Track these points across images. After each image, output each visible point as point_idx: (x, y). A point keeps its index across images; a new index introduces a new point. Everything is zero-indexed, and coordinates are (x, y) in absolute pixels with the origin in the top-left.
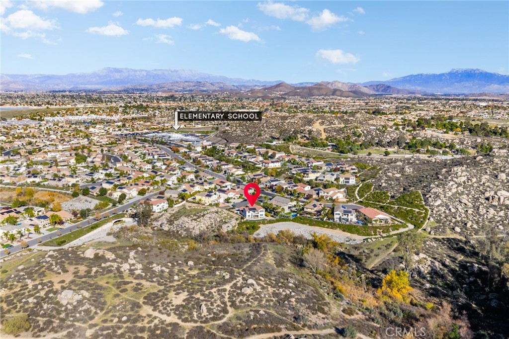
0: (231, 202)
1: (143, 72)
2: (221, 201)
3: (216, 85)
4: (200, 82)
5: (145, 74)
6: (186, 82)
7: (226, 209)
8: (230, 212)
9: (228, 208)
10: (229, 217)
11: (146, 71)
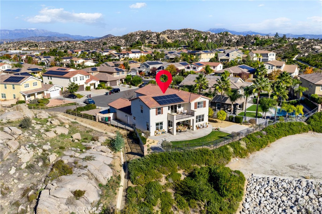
0: (80, 96)
1: (7, 31)
2: (54, 93)
3: (62, 39)
4: (50, 37)
5: (8, 33)
6: (40, 37)
7: (68, 112)
8: (79, 120)
9: (73, 108)
10: (77, 136)
11: (9, 30)
